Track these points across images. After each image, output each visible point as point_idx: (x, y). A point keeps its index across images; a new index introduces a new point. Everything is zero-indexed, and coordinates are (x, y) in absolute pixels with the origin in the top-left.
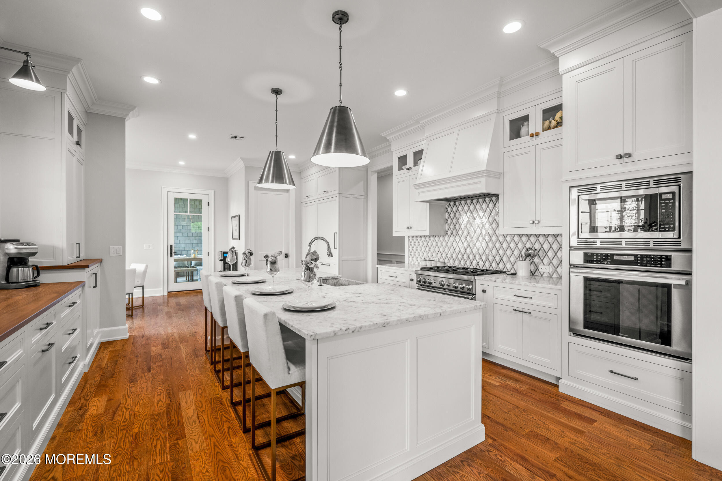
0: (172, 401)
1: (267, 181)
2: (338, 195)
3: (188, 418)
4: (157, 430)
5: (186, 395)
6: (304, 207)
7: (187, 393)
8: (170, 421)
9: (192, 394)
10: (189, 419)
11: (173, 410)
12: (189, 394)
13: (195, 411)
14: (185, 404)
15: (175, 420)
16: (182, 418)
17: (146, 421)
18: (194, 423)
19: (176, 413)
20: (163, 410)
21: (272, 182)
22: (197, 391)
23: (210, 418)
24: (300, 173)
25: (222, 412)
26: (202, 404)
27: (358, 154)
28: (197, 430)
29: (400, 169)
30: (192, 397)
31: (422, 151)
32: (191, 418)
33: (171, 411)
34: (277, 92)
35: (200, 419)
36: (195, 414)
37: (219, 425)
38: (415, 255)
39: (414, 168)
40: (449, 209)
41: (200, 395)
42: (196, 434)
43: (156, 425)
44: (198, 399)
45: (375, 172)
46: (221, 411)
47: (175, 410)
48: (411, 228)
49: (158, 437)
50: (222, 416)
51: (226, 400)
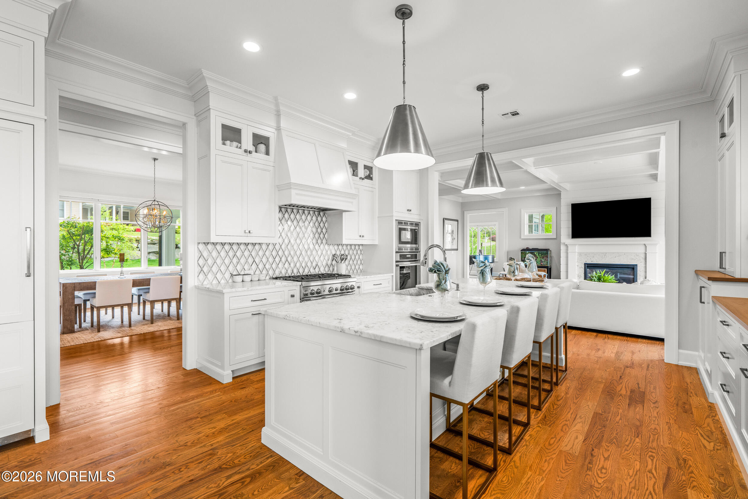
0: (590, 449)
3: (585, 424)
4: (617, 430)
5: (571, 446)
7: (567, 448)
8: (602, 430)
9: (563, 444)
10: (583, 422)
11: (594, 438)
12: (566, 446)
13: (574, 425)
14: (578, 437)
15: (597, 428)
16: (589, 426)
17: (627, 443)
18: (582, 417)
19: (593, 434)
20: (606, 445)
22: (555, 443)
23: (566, 413)
25: (552, 411)
26: (562, 427)
28: (583, 412)
30: (566, 440)
32: (582, 422)
33: (597, 437)
35: (575, 417)
36: (576, 422)
37: (564, 405)
41: (557, 436)
42: (585, 410)
43: (617, 434)
44: (562, 434)
46: (552, 413)
47: (593, 437)
49: (617, 424)
50: (555, 409)
51: (537, 418)
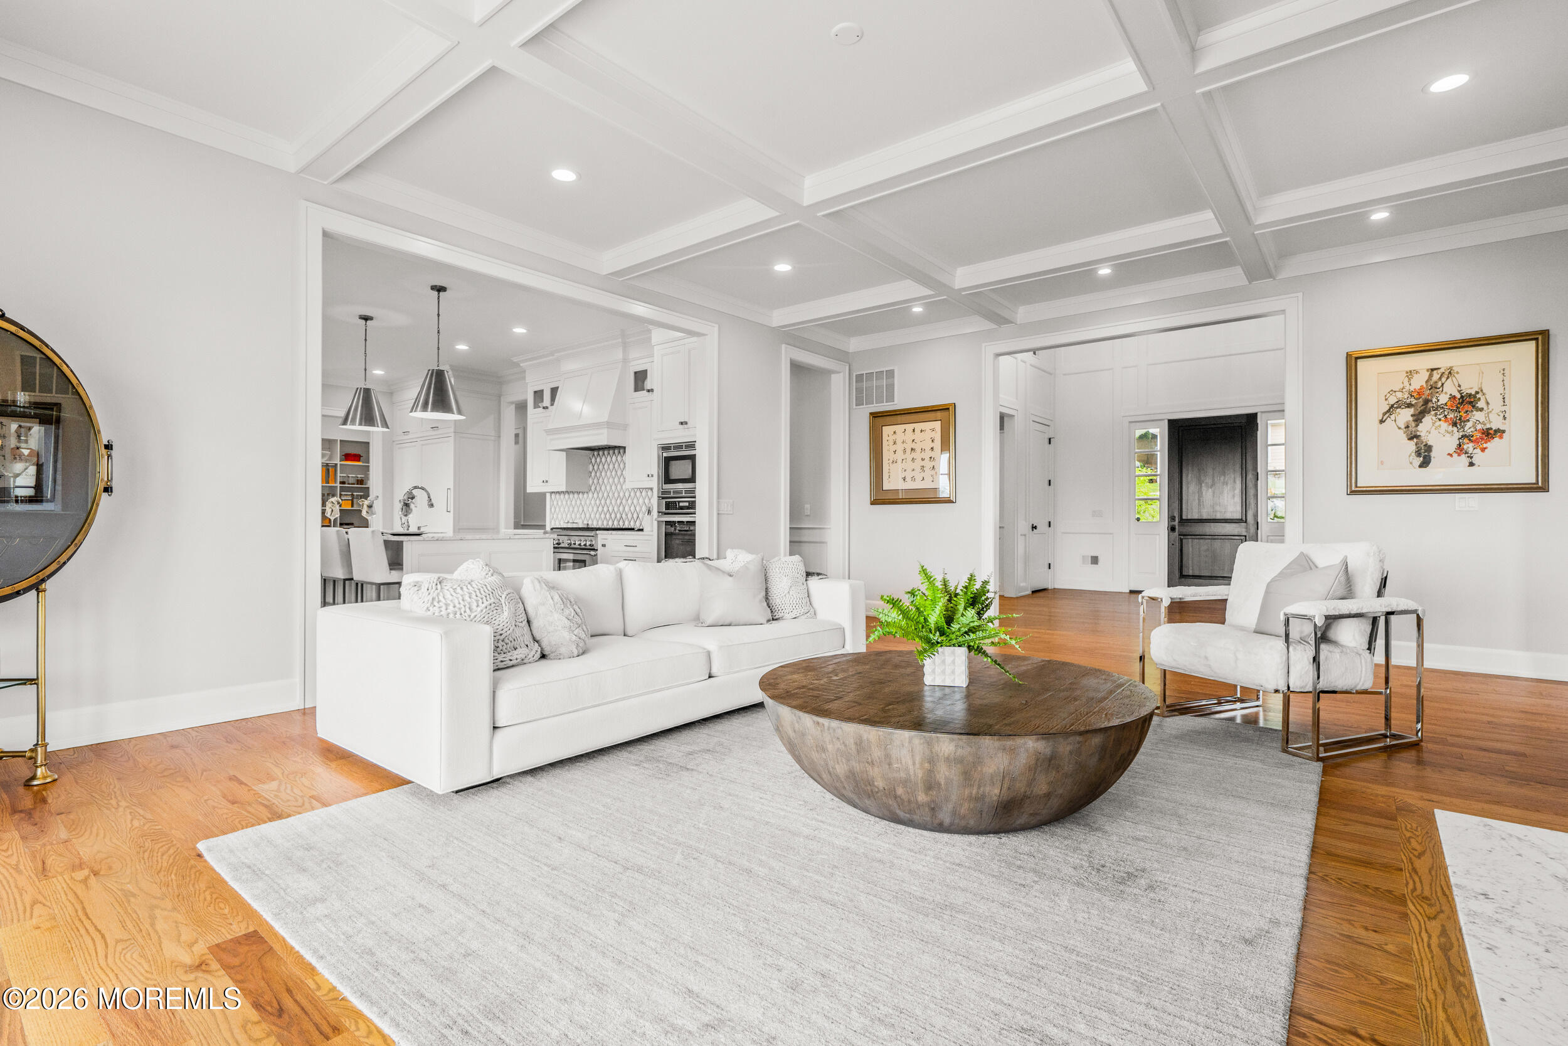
1: (353, 422)
2: (452, 435)
6: (399, 448)
21: (360, 424)
24: (391, 394)
27: (453, 413)
29: (536, 406)
31: (557, 388)
34: (366, 318)
38: (557, 518)
39: (550, 408)
40: (593, 460)
45: (512, 403)
48: (547, 482)
